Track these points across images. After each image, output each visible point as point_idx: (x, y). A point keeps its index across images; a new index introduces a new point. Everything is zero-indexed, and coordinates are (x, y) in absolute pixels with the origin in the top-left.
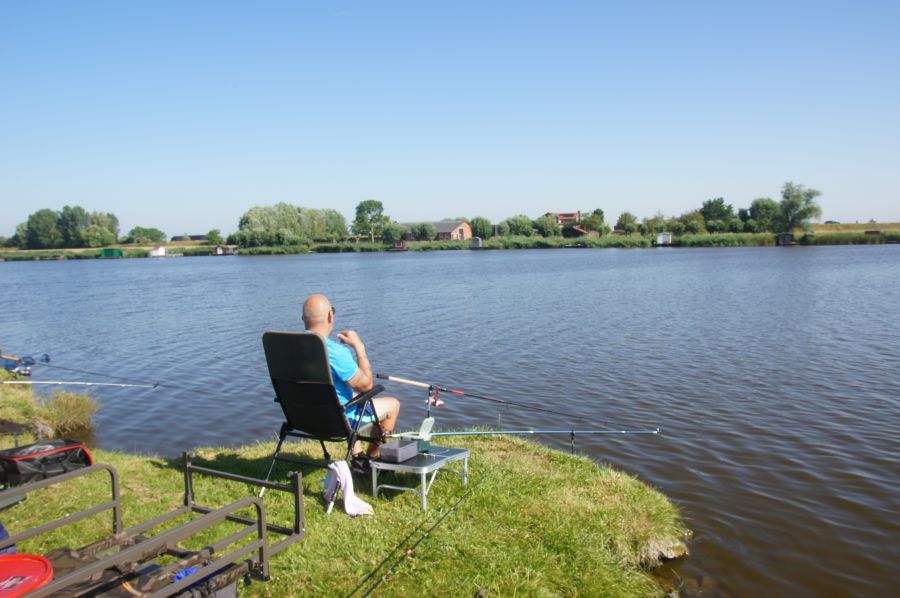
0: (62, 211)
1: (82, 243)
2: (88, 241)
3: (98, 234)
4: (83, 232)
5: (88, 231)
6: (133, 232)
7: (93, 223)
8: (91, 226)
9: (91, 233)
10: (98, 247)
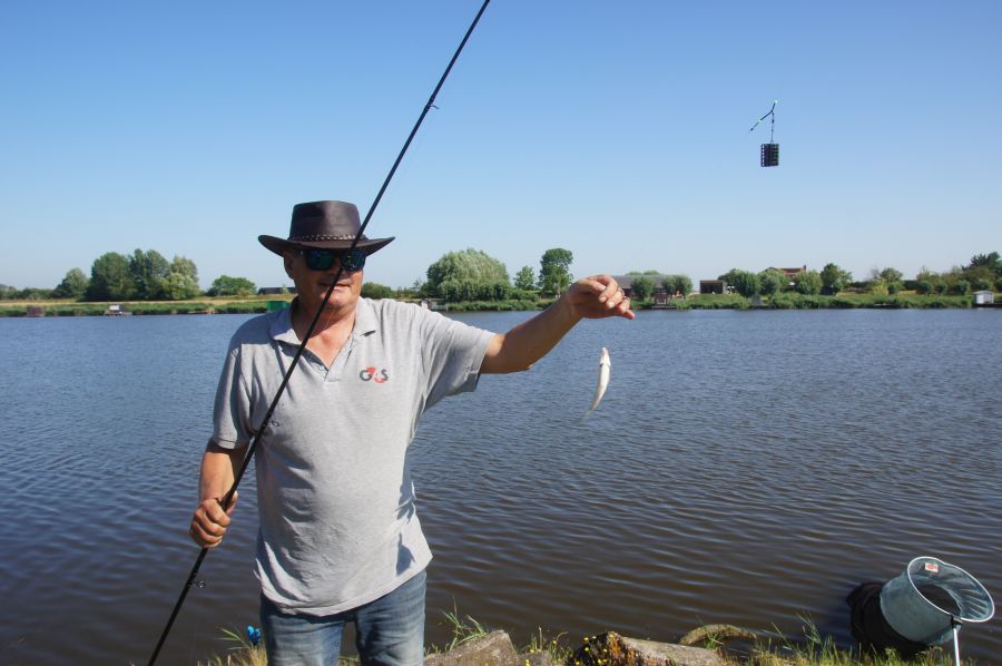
0: (133, 256)
1: (161, 294)
2: (170, 292)
3: (181, 284)
4: (164, 282)
5: (170, 281)
6: (218, 282)
7: (175, 271)
8: (172, 274)
9: (174, 282)
10: (182, 299)
